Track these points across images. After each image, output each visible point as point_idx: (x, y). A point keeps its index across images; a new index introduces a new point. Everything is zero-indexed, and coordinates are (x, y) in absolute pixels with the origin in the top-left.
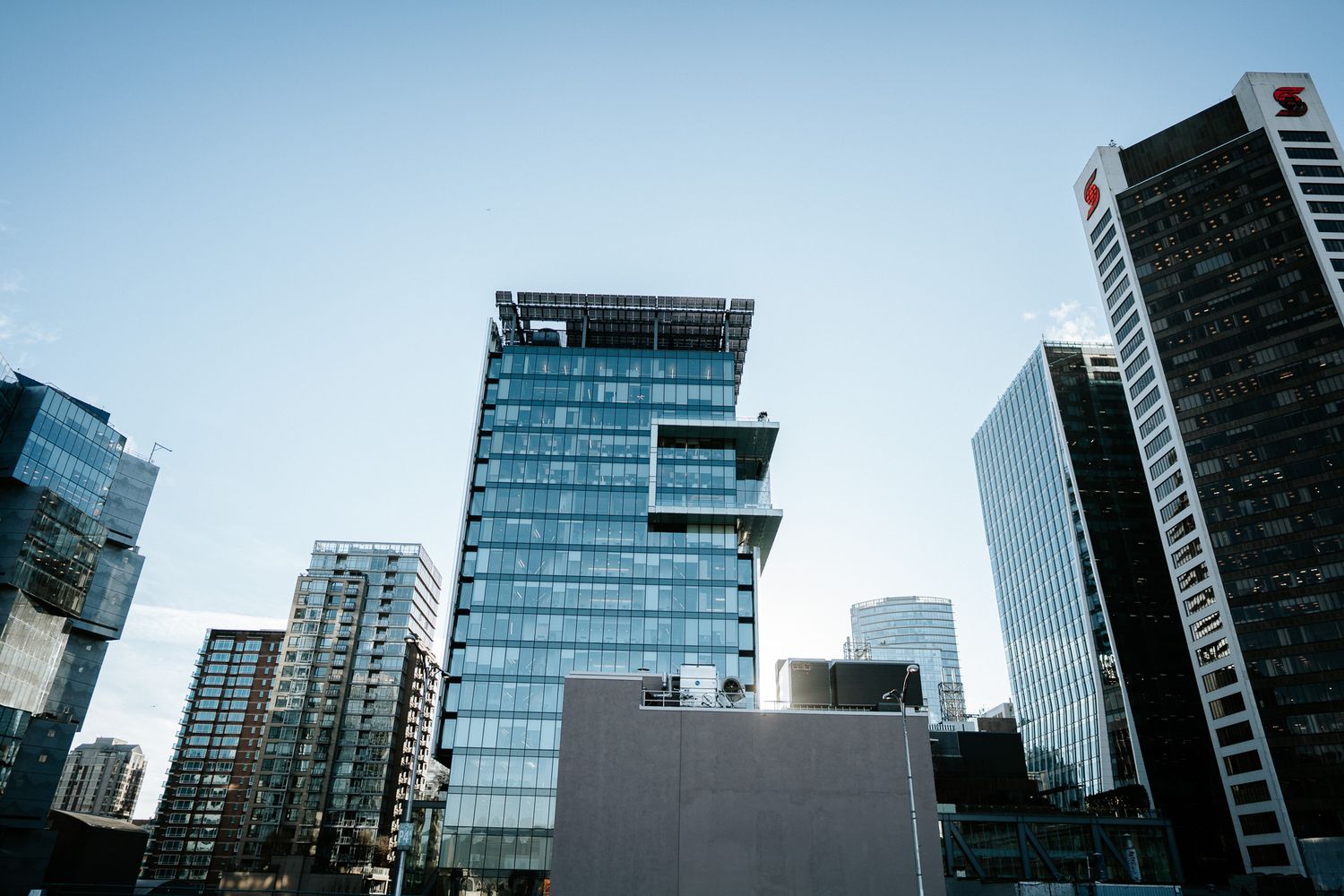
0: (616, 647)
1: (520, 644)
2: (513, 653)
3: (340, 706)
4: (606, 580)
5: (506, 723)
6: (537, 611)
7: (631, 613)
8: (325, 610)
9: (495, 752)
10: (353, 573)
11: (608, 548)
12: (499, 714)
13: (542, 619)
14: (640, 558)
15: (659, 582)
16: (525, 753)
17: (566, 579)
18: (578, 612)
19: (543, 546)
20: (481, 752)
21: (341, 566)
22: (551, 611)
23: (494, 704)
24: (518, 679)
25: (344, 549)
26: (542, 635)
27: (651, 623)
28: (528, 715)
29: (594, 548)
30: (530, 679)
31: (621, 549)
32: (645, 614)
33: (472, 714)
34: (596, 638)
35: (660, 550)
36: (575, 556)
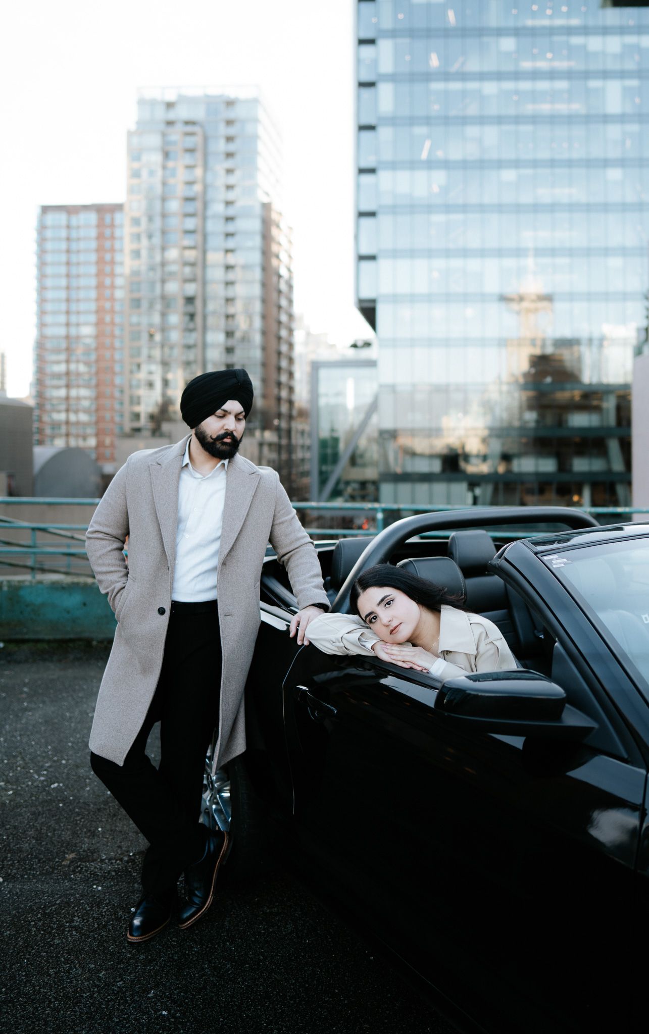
0: (570, 163)
1: (446, 165)
2: (439, 177)
4: (552, 75)
5: (439, 263)
6: (464, 121)
7: (588, 119)
8: (164, 167)
9: (430, 298)
10: (187, 123)
11: (551, 31)
12: (430, 254)
13: (472, 131)
14: (595, 43)
15: (622, 75)
16: (465, 298)
17: (499, 76)
18: (518, 120)
19: (463, 32)
20: (412, 298)
21: (172, 116)
22: (482, 120)
24: (448, 208)
25: (171, 97)
26: (472, 151)
27: (614, 131)
28: (465, 253)
29: (533, 32)
30: (464, 208)
31: (569, 31)
32: (606, 119)
33: (395, 254)
35: (622, 31)
36: (508, 44)
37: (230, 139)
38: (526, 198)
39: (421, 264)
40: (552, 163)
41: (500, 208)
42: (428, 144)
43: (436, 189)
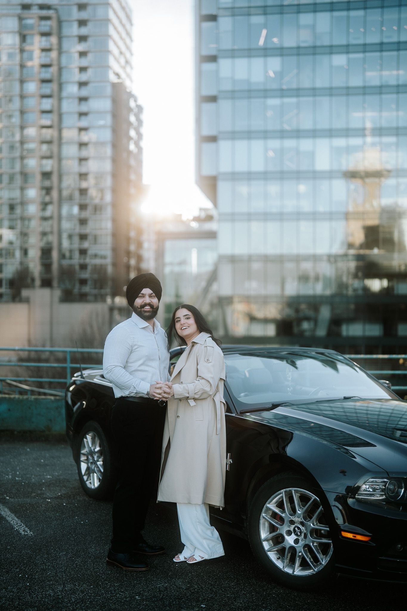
3: (55, 148)
5: (275, 144)
12: (265, 135)
23: (257, 124)
24: (282, 93)
28: (298, 134)
30: (298, 92)
34: (374, 39)
37: (82, 23)
38: (356, 81)
39: (257, 145)
40: (381, 47)
41: (331, 92)
42: (264, 32)
43: (271, 74)
